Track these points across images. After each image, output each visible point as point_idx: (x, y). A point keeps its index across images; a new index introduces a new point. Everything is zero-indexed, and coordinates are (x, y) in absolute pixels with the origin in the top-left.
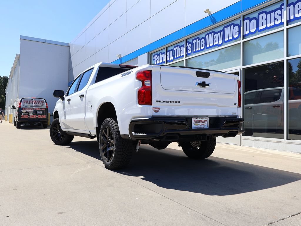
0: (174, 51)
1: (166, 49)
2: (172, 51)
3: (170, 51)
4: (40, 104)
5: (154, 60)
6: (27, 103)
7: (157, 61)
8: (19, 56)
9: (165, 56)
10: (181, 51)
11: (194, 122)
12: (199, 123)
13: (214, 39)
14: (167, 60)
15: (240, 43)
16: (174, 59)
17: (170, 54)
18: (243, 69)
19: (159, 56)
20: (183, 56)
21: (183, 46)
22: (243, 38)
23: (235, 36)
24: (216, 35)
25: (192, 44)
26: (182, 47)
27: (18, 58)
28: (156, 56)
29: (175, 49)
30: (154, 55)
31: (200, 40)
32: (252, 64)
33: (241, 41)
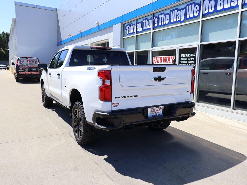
0: (143, 23)
1: (136, 21)
2: (141, 23)
3: (140, 23)
4: (34, 62)
5: (126, 29)
6: (23, 62)
7: (128, 31)
8: (15, 20)
9: (135, 26)
10: (149, 24)
11: (150, 111)
12: (155, 112)
13: (177, 16)
14: (137, 31)
15: (199, 21)
16: (143, 30)
17: (139, 25)
18: (201, 45)
19: (130, 27)
20: (150, 29)
21: (151, 19)
22: (202, 18)
23: (196, 15)
24: (179, 12)
25: (158, 19)
26: (150, 21)
27: (15, 21)
28: (128, 26)
29: (144, 21)
30: (127, 26)
31: (165, 15)
32: (208, 41)
33: (201, 19)
